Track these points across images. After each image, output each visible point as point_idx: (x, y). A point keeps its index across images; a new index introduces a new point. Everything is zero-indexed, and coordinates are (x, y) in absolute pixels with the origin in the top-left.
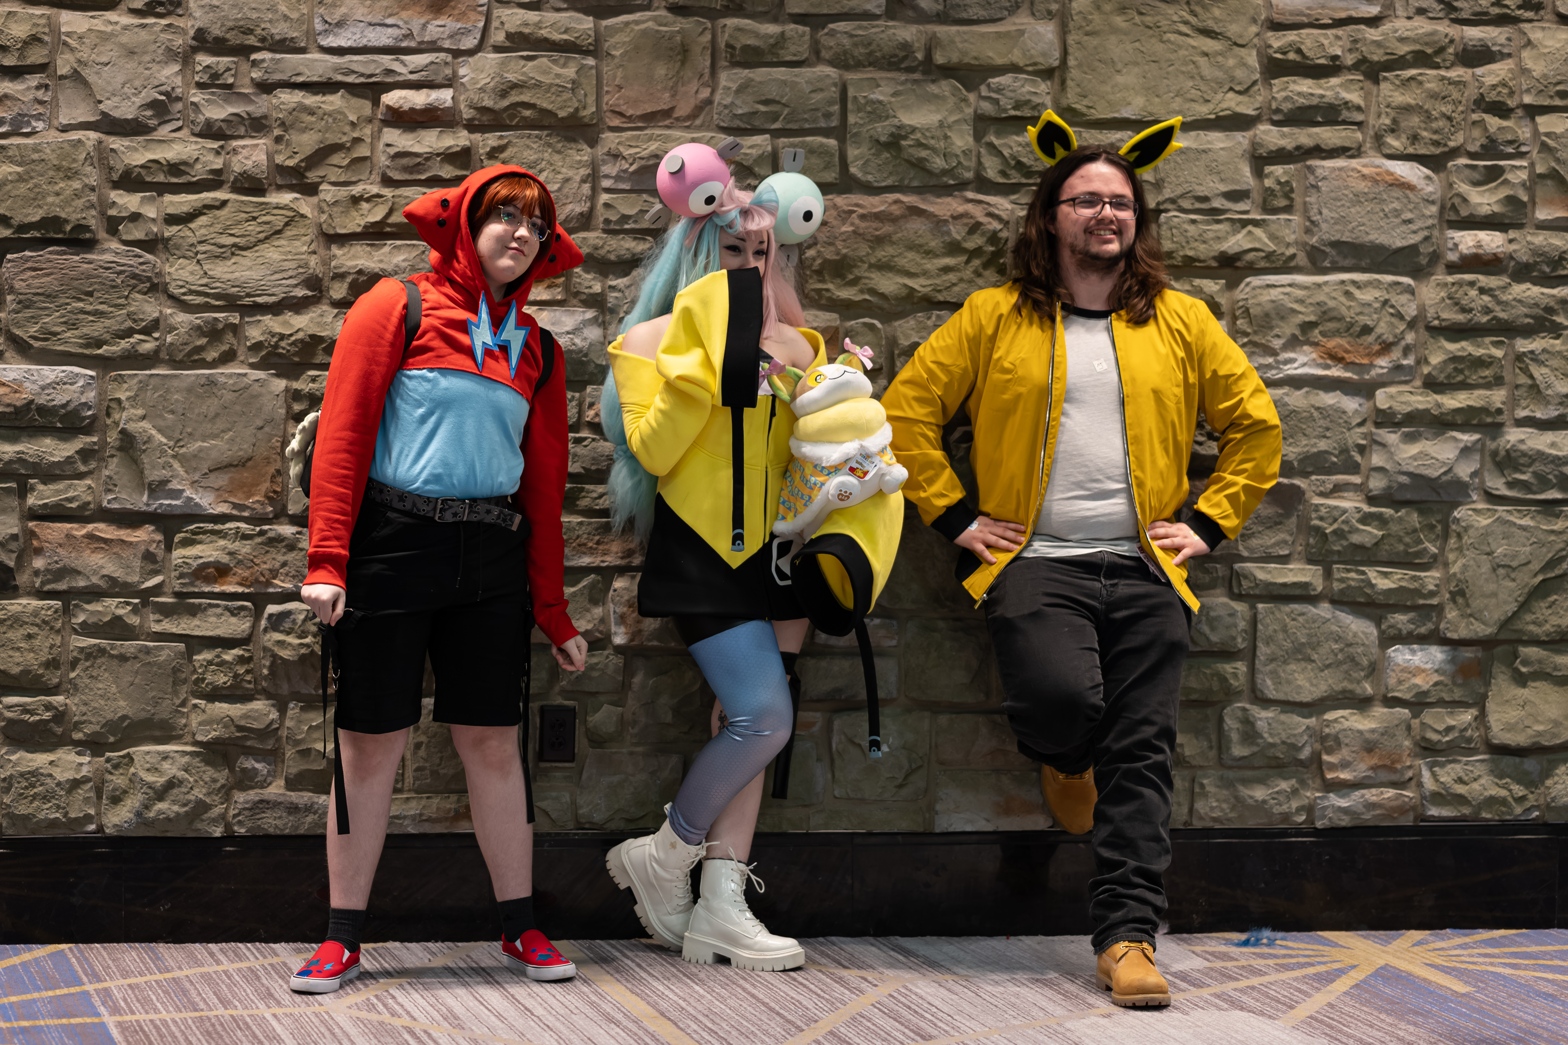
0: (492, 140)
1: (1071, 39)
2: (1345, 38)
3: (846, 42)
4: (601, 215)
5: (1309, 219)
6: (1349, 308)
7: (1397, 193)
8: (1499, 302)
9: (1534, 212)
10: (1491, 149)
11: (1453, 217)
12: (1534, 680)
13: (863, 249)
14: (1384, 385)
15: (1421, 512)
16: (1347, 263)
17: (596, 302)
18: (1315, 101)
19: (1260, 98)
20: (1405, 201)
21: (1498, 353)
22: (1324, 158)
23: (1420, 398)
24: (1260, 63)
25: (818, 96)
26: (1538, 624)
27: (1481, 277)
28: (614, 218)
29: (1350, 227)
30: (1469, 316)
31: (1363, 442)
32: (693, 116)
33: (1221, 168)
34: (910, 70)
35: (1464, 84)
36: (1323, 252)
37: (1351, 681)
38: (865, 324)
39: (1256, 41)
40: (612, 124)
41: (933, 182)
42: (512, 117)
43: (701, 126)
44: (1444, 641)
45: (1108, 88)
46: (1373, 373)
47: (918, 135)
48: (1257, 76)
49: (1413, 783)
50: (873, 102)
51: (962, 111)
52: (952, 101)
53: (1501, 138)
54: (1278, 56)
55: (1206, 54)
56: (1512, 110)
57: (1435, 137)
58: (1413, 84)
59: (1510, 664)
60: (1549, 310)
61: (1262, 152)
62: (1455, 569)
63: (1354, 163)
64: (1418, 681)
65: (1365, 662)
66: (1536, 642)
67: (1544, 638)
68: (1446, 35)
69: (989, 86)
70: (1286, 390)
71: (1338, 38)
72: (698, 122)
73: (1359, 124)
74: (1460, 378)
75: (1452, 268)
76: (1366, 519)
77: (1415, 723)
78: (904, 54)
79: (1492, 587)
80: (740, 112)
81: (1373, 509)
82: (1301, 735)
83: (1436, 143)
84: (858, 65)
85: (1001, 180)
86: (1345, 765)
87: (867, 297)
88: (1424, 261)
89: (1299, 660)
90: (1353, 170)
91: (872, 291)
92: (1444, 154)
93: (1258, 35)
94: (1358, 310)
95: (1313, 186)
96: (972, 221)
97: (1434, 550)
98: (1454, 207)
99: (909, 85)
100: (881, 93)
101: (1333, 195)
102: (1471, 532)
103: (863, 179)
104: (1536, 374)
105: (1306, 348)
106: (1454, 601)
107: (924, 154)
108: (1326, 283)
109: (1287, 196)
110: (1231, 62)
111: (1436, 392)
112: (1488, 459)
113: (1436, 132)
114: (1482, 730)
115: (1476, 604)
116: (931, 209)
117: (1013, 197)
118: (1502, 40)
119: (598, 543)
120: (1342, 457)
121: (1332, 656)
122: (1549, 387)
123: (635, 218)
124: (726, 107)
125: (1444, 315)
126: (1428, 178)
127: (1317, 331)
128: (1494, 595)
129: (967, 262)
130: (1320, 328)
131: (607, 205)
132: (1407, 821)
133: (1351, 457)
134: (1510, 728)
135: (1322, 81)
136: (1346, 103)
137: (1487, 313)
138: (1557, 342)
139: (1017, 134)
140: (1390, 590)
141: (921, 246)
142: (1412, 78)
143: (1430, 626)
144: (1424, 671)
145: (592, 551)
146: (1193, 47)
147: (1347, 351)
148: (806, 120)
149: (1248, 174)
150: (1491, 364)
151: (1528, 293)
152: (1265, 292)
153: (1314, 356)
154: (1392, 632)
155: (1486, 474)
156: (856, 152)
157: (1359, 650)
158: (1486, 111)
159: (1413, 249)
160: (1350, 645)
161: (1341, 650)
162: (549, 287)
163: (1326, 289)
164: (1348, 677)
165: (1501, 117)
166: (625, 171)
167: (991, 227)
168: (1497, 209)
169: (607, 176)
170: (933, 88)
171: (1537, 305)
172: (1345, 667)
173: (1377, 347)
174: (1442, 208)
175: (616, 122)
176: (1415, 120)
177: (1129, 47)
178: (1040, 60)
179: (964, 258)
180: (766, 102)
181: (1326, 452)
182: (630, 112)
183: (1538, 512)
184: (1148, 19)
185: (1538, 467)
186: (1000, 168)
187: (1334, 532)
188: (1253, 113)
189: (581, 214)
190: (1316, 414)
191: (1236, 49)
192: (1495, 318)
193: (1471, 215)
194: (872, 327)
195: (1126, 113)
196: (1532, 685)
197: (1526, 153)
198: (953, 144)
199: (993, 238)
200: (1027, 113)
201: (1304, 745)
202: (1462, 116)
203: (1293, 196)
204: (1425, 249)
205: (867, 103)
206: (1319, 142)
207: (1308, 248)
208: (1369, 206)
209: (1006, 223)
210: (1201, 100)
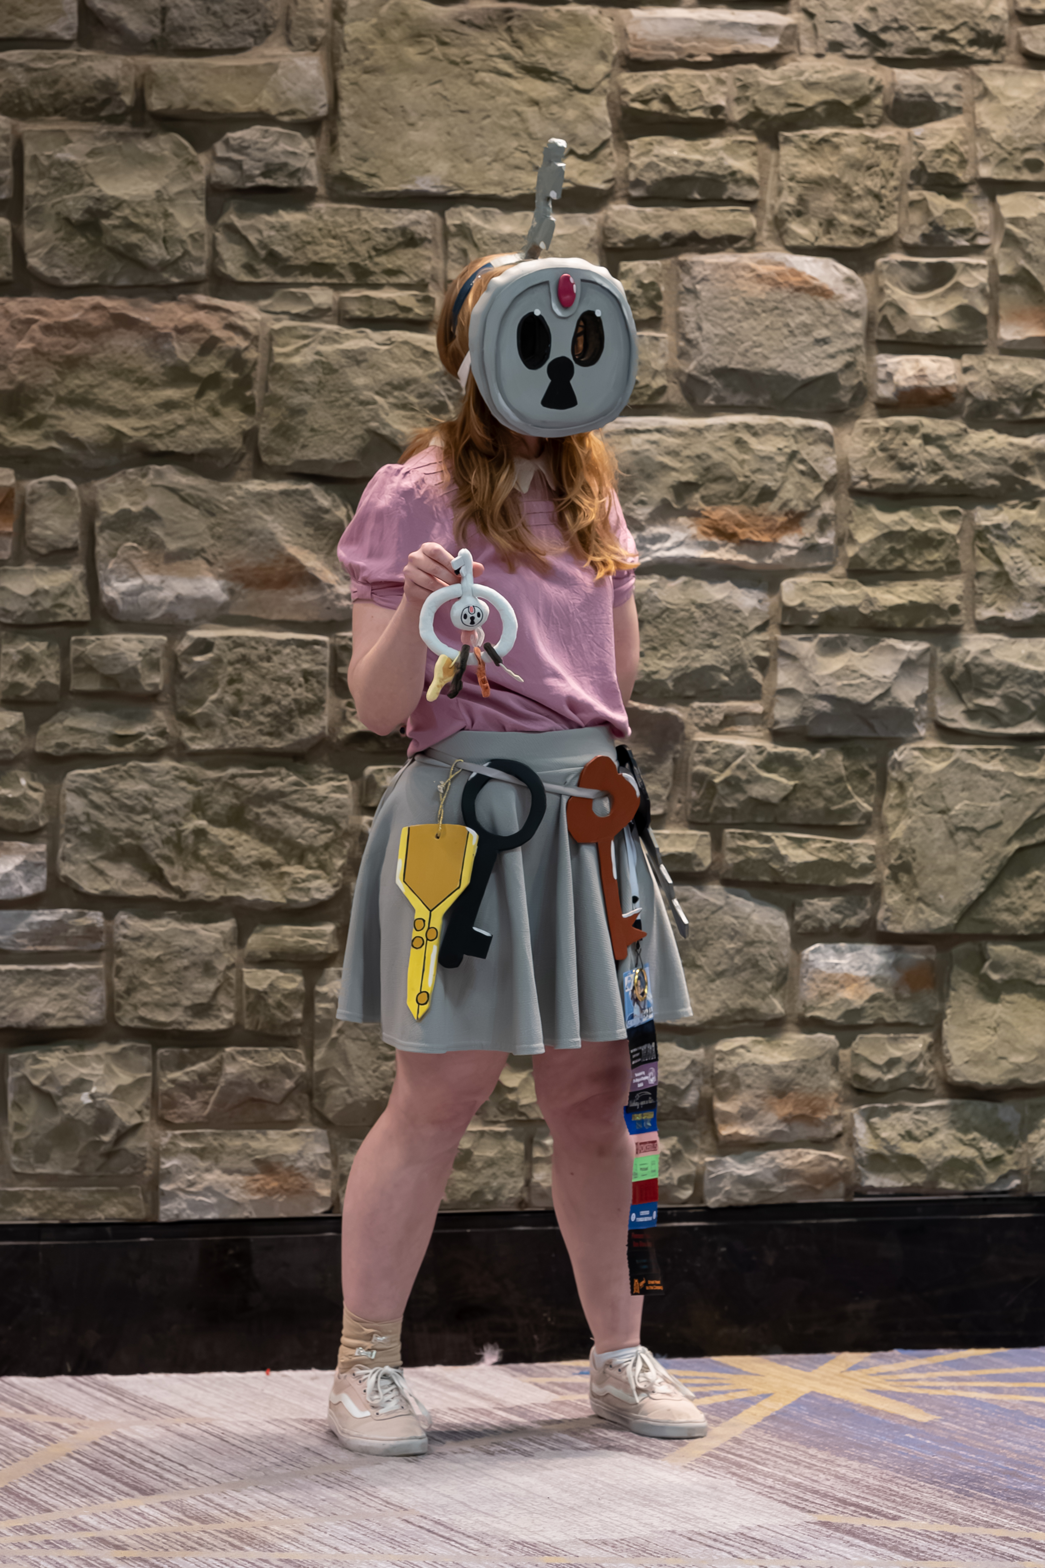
1: (344, 78)
2: (730, 82)
3: (21, 78)
5: (684, 336)
6: (742, 463)
7: (806, 301)
8: (952, 457)
9: (996, 330)
10: (936, 239)
11: (885, 336)
12: (1010, 992)
13: (49, 376)
14: (792, 573)
15: (848, 754)
16: (738, 399)
18: (690, 170)
19: (612, 166)
20: (817, 312)
21: (952, 528)
22: (703, 252)
23: (843, 591)
24: (612, 116)
26: (1014, 911)
27: (925, 421)
29: (741, 348)
30: (910, 475)
31: (765, 654)
34: (113, 119)
35: (897, 148)
36: (705, 383)
37: (753, 995)
38: (52, 484)
39: (605, 84)
41: (148, 279)
44: (884, 938)
45: (397, 149)
46: (778, 555)
47: (127, 212)
48: (608, 134)
49: (843, 1141)
50: (61, 164)
51: (189, 178)
52: (174, 164)
53: (951, 224)
54: (637, 105)
55: (536, 103)
56: (962, 187)
57: (858, 223)
58: (827, 148)
59: (976, 971)
60: (1021, 467)
61: (617, 241)
62: (897, 833)
63: (746, 258)
64: (847, 994)
65: (773, 968)
66: (1011, 936)
67: (1023, 932)
68: (871, 80)
69: (227, 142)
70: (655, 579)
71: (720, 82)
73: (752, 204)
74: (899, 563)
75: (885, 408)
76: (771, 763)
77: (845, 1055)
78: (104, 96)
79: (948, 859)
81: (781, 749)
82: (684, 1073)
83: (860, 232)
84: (39, 112)
85: (245, 278)
86: (746, 1115)
87: (54, 444)
88: (846, 398)
90: (745, 267)
91: (61, 436)
92: (871, 246)
93: (608, 76)
94: (755, 466)
95: (688, 291)
96: (205, 336)
97: (867, 807)
98: (885, 322)
99: (112, 141)
100: (73, 151)
101: (716, 302)
102: (919, 781)
103: (47, 274)
104: (1005, 558)
105: (682, 520)
106: (897, 881)
107: (135, 238)
108: (709, 428)
109: (654, 303)
110: (571, 114)
111: (865, 583)
112: (939, 677)
113: (859, 215)
114: (938, 1063)
115: (928, 882)
116: (146, 318)
117: (264, 303)
118: (948, 88)
120: (736, 675)
121: (725, 960)
122: (1022, 575)
125: (875, 474)
126: (849, 280)
127: (697, 496)
128: (952, 869)
129: (199, 395)
130: (703, 491)
132: (835, 1195)
133: (748, 675)
134: (977, 1060)
135: (700, 143)
136: (733, 173)
137: (934, 471)
138: (1033, 513)
139: (269, 212)
140: (806, 864)
141: (131, 371)
142: (824, 140)
143: (863, 915)
144: (855, 980)
146: (518, 92)
147: (740, 525)
150: (941, 543)
151: (991, 443)
152: (624, 440)
153: (694, 531)
154: (810, 924)
155: (938, 699)
156: (38, 236)
157: (765, 951)
158: (928, 187)
159: (830, 379)
160: (751, 943)
161: (739, 951)
163: (709, 436)
164: (748, 988)
165: (949, 196)
167: (231, 344)
168: (946, 324)
170: (147, 146)
171: (1003, 460)
172: (745, 975)
173: (781, 519)
174: (870, 324)
176: (829, 200)
177: (426, 90)
178: (301, 106)
179: (193, 390)
181: (713, 668)
183: (1012, 753)
184: (452, 51)
185: (1009, 688)
186: (244, 260)
187: (727, 782)
188: (603, 186)
190: (698, 614)
191: (578, 96)
192: (945, 478)
193: (910, 333)
194: (61, 489)
195: (424, 184)
196: (1008, 998)
197: (985, 247)
198: (177, 225)
199: (236, 360)
200: (282, 182)
201: (688, 1088)
202: (896, 194)
203: (661, 303)
204: (848, 381)
205: (52, 165)
206: (697, 228)
207: (683, 378)
208: (767, 319)
209: (254, 340)
210: (530, 167)
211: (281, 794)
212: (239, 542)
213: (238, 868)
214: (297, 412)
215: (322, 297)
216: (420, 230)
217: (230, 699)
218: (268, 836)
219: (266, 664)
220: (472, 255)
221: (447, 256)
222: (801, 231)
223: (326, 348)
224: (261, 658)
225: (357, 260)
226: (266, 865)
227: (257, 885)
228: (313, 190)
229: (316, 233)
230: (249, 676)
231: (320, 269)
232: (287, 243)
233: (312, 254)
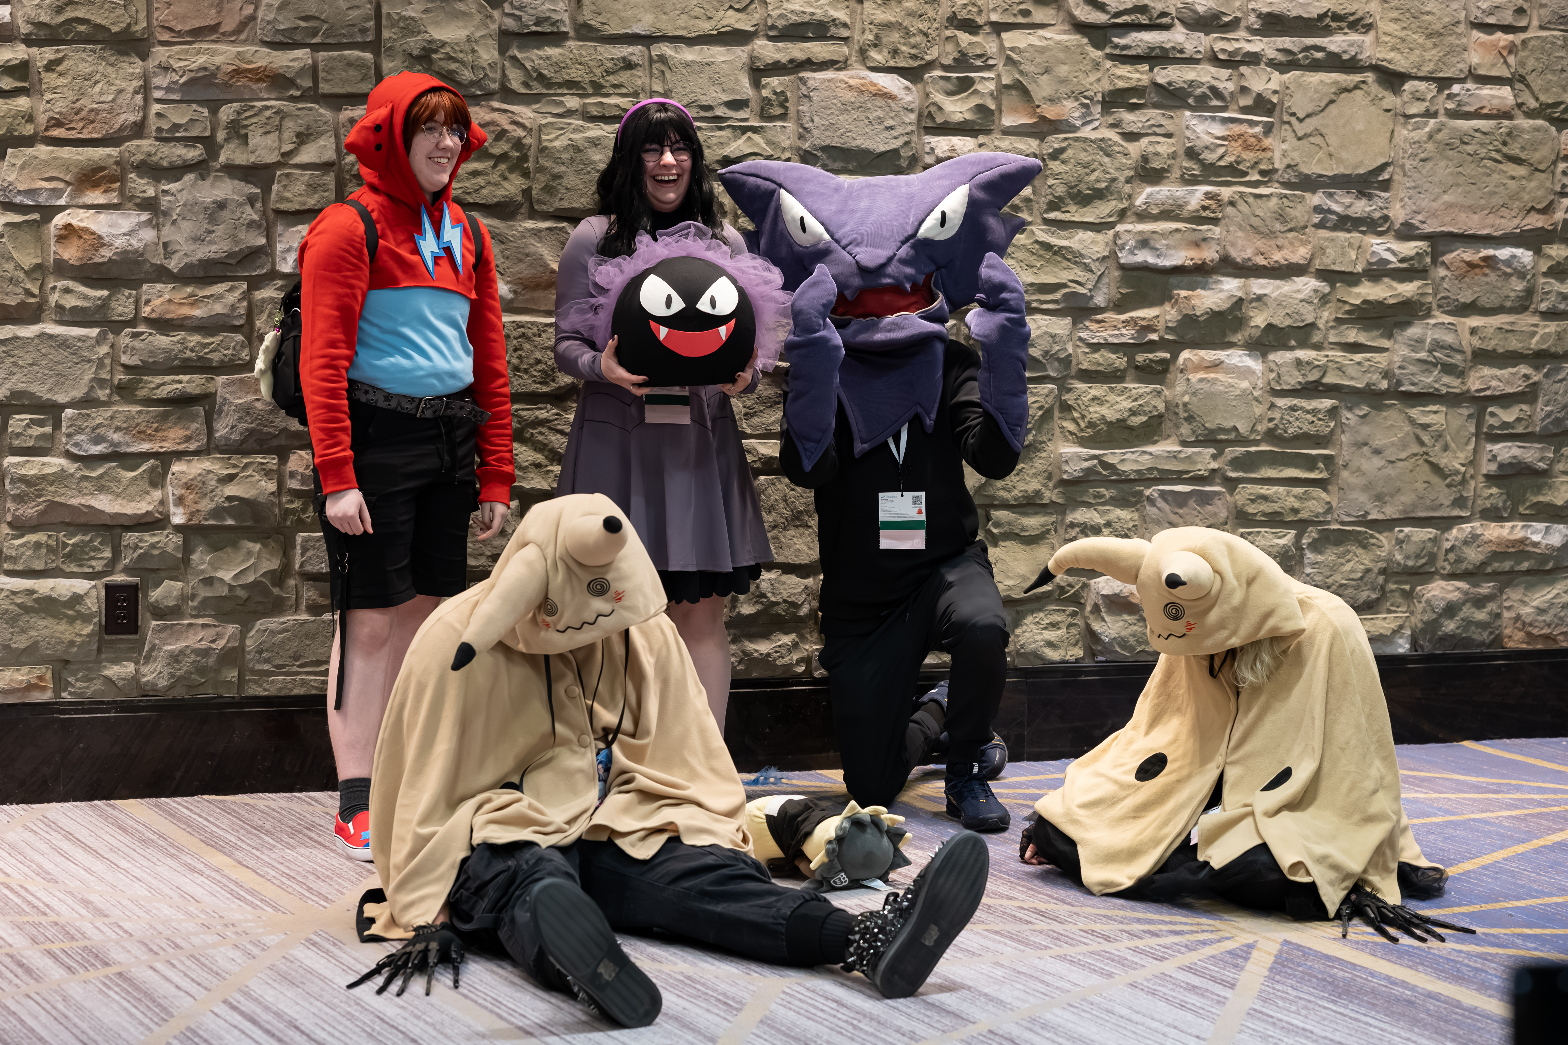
0: (49, 53)
4: (153, 124)
5: (802, 126)
7: (880, 102)
9: (1000, 119)
10: (962, 61)
11: (930, 124)
12: (1005, 540)
16: (837, 165)
17: (149, 205)
18: (807, 18)
19: (757, 16)
20: (887, 109)
22: (814, 71)
25: (355, 13)
26: (1009, 490)
28: (166, 127)
29: (839, 133)
32: (238, 31)
33: (723, 79)
35: (938, 3)
36: (815, 155)
40: (162, 39)
42: (68, 32)
43: (246, 40)
45: (620, 6)
47: (448, 49)
50: (406, 19)
51: (488, 27)
52: (478, 17)
53: (972, 52)
56: (980, 27)
57: (913, 51)
58: (893, 3)
61: (760, 64)
63: (841, 75)
66: (1005, 506)
67: (1013, 502)
72: (243, 37)
73: (846, 39)
80: (282, 27)
82: (800, 594)
83: (914, 57)
85: (523, 91)
89: (797, 527)
90: (841, 81)
92: (921, 66)
95: (805, 96)
96: (499, 129)
98: (930, 115)
99: (438, 3)
100: (413, 10)
101: (822, 104)
107: (453, 66)
109: (782, 105)
113: (914, 47)
117: (535, 107)
119: (156, 430)
123: (186, 127)
124: (269, 22)
126: (907, 88)
129: (495, 166)
131: (159, 115)
136: (834, 20)
139: (538, 48)
145: (150, 438)
148: (344, 35)
149: (747, 85)
156: (391, 65)
158: (958, 28)
159: (895, 152)
162: (105, 191)
165: (970, 34)
166: (175, 83)
167: (515, 134)
168: (968, 116)
169: (158, 88)
170: (461, 6)
174: (920, 115)
175: (166, 37)
176: (895, 36)
179: (492, 163)
180: (306, 18)
182: (179, 28)
186: (523, 79)
188: (751, 29)
189: (135, 123)
193: (946, 122)
195: (637, 29)
196: (1004, 544)
197: (994, 65)
198: (480, 57)
199: (518, 144)
200: (547, 28)
201: (803, 603)
202: (937, 32)
203: (787, 105)
204: (905, 153)
205: (399, 20)
206: (811, 56)
207: (801, 153)
208: (855, 114)
209: (529, 131)
210: (705, 18)
211: (547, 421)
212: (520, 261)
213: (521, 468)
214: (558, 177)
215: (572, 102)
216: (634, 58)
217: (515, 361)
218: (540, 447)
219: (537, 339)
220: (668, 75)
221: (651, 74)
222: (878, 57)
223: (575, 136)
224: (534, 335)
225: (595, 79)
226: (538, 466)
227: (532, 479)
228: (567, 33)
229: (568, 61)
230: (527, 346)
231: (571, 84)
232: (551, 68)
233: (565, 75)
